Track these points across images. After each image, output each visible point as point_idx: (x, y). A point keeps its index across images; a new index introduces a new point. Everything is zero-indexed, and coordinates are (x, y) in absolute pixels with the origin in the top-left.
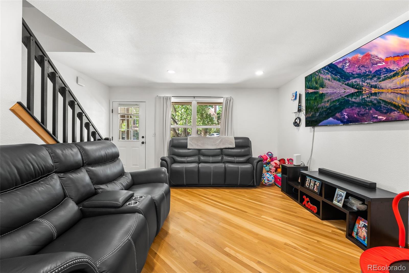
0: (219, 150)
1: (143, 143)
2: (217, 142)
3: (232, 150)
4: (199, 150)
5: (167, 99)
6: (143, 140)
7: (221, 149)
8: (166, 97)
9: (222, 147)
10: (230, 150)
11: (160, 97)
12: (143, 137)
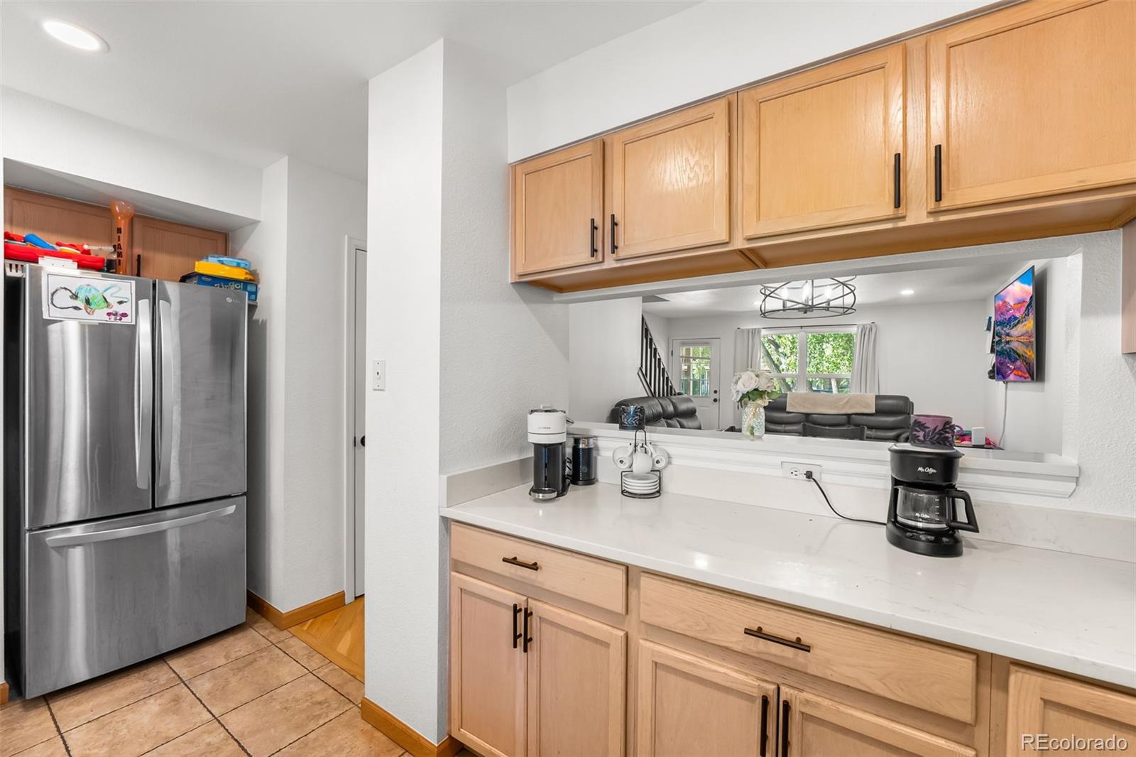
0: (844, 417)
1: (715, 400)
2: (841, 403)
3: (870, 418)
4: (807, 415)
5: (755, 332)
6: (716, 396)
7: (849, 415)
8: (753, 329)
9: (850, 412)
10: (865, 417)
11: (743, 330)
12: (715, 392)
